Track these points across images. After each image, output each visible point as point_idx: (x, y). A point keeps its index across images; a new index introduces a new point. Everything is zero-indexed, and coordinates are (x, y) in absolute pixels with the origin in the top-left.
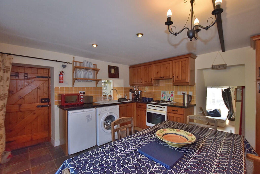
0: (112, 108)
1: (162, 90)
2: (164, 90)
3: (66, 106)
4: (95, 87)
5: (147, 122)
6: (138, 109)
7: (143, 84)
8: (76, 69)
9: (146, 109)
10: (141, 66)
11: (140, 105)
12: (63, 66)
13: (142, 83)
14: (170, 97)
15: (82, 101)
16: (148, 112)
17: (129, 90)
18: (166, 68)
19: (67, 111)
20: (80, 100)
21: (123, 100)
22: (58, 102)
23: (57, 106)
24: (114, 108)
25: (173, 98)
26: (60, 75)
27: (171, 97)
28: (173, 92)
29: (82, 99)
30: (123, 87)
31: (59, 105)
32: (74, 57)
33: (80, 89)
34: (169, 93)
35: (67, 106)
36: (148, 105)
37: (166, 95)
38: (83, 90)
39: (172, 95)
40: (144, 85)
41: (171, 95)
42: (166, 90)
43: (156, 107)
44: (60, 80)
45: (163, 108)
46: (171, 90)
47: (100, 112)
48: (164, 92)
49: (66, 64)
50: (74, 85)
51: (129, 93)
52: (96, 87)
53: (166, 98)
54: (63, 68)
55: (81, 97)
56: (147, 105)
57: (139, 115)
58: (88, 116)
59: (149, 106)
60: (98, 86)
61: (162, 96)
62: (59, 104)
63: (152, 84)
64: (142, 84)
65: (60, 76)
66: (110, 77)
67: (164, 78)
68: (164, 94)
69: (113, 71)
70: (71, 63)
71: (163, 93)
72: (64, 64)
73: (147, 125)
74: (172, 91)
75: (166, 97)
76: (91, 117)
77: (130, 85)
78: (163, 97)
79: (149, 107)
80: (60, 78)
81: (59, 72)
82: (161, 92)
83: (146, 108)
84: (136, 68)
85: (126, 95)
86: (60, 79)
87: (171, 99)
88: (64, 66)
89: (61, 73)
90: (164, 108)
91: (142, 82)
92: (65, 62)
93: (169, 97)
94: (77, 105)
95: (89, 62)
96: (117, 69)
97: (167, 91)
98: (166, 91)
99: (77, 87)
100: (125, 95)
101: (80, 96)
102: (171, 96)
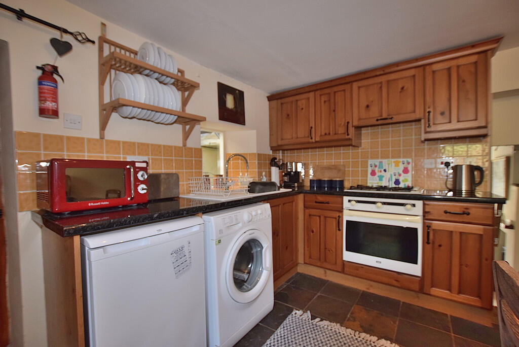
0: (254, 213)
1: (372, 158)
2: (378, 158)
3: (72, 213)
4: (181, 145)
5: (347, 250)
6: (312, 213)
7: (316, 142)
8: (113, 71)
9: (342, 212)
10: (310, 92)
11: (317, 201)
12: (54, 42)
13: (313, 140)
14: (400, 175)
15: (143, 189)
16: (347, 221)
17: (268, 162)
18: (400, 90)
19: (77, 239)
20: (136, 187)
21: (261, 187)
22: (35, 197)
23: (33, 215)
24: (259, 212)
25: (410, 179)
26: (40, 81)
27: (402, 174)
28: (410, 160)
29: (142, 182)
30: (255, 151)
31: (38, 213)
32: (103, 25)
33: (130, 147)
34: (393, 164)
35: (79, 214)
36: (349, 201)
37: (385, 171)
38: (139, 154)
39: (406, 171)
40: (318, 145)
41: (402, 169)
42: (382, 158)
43: (380, 204)
44: (40, 101)
45: (408, 206)
46: (399, 157)
47: (221, 231)
48: (377, 164)
49: (67, 38)
50: (106, 132)
51: (270, 169)
52: (185, 145)
53: (384, 179)
54: (55, 53)
55: (139, 175)
56: (346, 199)
57: (313, 232)
58: (176, 252)
59: (353, 203)
60: (190, 143)
61: (373, 173)
62: (38, 206)
63: (350, 139)
64: (312, 143)
65: (40, 83)
66: (222, 118)
67: (392, 118)
68: (377, 170)
69: (230, 103)
70: (93, 42)
71: (376, 166)
72: (62, 36)
73: (344, 259)
74: (405, 160)
75: (387, 175)
76: (187, 254)
77: (273, 149)
78: (376, 176)
79: (352, 205)
80: (41, 93)
81: (38, 68)
82: (367, 162)
83: (341, 210)
84: (291, 99)
85: (264, 173)
86: (42, 98)
87: (403, 181)
88: (62, 48)
89: (48, 74)
90: (414, 205)
91: (314, 138)
92: (66, 31)
93: (397, 177)
94: (124, 206)
95: (165, 53)
96: (239, 96)
97: (386, 160)
98: (384, 161)
99: (119, 142)
100: (260, 174)
101: (136, 173)
102: (401, 172)
